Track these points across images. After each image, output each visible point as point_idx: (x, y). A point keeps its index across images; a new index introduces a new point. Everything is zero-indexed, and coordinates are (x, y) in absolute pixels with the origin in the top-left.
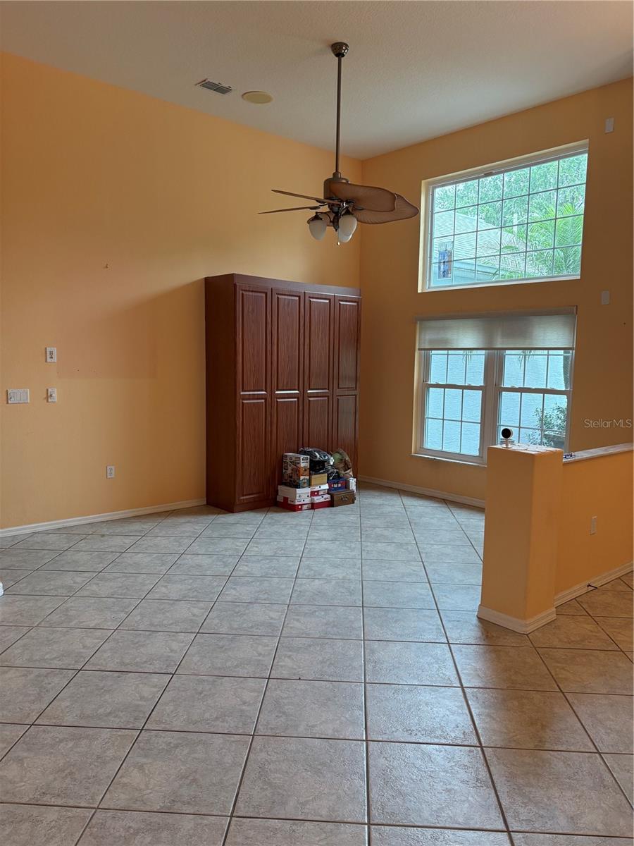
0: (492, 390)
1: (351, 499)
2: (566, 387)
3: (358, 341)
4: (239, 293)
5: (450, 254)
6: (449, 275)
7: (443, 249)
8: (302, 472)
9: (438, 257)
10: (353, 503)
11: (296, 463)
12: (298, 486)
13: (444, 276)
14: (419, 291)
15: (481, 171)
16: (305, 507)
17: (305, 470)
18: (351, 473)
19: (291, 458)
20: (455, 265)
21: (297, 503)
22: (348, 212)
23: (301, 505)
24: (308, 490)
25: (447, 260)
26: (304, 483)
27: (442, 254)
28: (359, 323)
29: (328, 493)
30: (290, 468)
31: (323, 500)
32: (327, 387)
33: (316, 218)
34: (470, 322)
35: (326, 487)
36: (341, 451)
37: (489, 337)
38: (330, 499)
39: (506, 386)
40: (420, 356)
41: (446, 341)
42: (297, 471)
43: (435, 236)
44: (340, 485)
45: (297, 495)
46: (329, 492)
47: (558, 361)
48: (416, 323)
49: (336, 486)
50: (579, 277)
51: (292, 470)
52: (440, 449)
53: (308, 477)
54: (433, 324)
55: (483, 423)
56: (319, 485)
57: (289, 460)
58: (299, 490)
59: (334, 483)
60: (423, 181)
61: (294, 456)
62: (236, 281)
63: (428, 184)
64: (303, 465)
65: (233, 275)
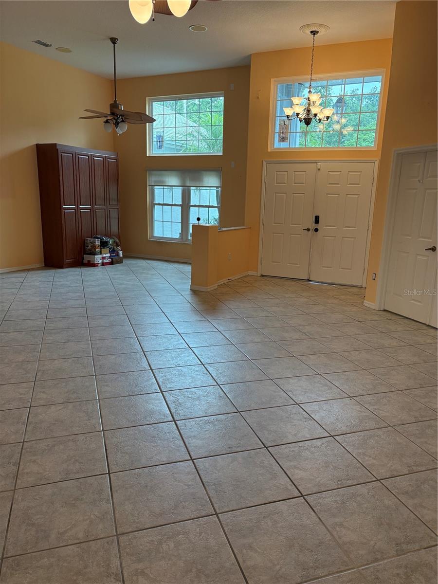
0: (186, 206)
1: (120, 261)
2: (218, 205)
3: (118, 180)
4: (60, 154)
5: (163, 137)
6: (162, 148)
7: (158, 134)
8: (97, 246)
9: (156, 138)
10: (122, 263)
11: (93, 243)
12: (95, 254)
13: (160, 148)
14: (148, 155)
15: (176, 97)
16: (99, 265)
18: (120, 249)
19: (90, 241)
20: (165, 143)
21: (96, 263)
22: (123, 121)
23: (98, 263)
24: (100, 256)
25: (161, 140)
26: (98, 253)
27: (158, 137)
28: (117, 171)
30: (89, 246)
31: (108, 261)
32: (104, 204)
33: (107, 122)
35: (109, 255)
36: (114, 237)
37: (183, 180)
38: (111, 261)
40: (149, 188)
41: (163, 182)
42: (94, 247)
43: (154, 127)
44: (115, 254)
45: (95, 259)
46: (110, 257)
47: (214, 192)
48: (146, 172)
49: (113, 255)
50: (222, 154)
51: (91, 246)
52: (162, 236)
53: (100, 250)
54: (155, 172)
55: (182, 223)
56: (106, 254)
57: (89, 242)
58: (96, 256)
59: (112, 253)
60: (147, 98)
61: (92, 240)
62: (58, 147)
63: (149, 100)
64: (97, 244)
65: (56, 144)
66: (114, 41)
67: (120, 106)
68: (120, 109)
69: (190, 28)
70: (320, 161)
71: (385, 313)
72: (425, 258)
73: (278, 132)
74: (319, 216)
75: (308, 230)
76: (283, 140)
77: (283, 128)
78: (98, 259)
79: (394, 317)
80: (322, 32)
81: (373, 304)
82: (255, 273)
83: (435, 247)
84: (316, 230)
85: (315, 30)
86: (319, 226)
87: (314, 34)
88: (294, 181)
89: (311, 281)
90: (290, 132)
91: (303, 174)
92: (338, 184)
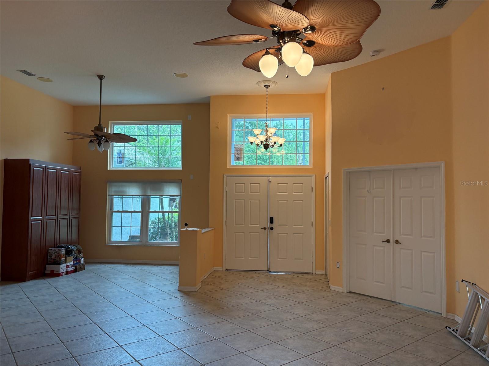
0: (145, 211)
1: (82, 268)
4: (32, 168)
5: (123, 154)
6: (123, 163)
7: (119, 152)
8: (62, 255)
9: (116, 155)
10: (85, 269)
11: (58, 252)
12: (60, 263)
13: (120, 163)
14: (108, 169)
15: (138, 122)
16: (64, 274)
17: (64, 255)
18: (82, 255)
19: (55, 250)
20: (125, 159)
21: (60, 272)
22: (106, 141)
23: (62, 273)
24: (65, 265)
25: (121, 157)
26: (63, 261)
27: (118, 154)
28: (80, 183)
29: (73, 266)
30: (54, 255)
31: (72, 269)
34: (135, 184)
35: (72, 263)
37: (144, 189)
38: (75, 269)
39: (151, 211)
40: (109, 197)
41: (123, 192)
42: (60, 256)
43: (114, 146)
44: (77, 262)
45: (61, 268)
48: (107, 184)
49: (76, 262)
50: (181, 169)
51: (56, 256)
52: (120, 240)
53: (65, 259)
54: (116, 184)
55: (142, 227)
56: (70, 262)
57: (53, 251)
58: (61, 266)
59: (75, 261)
60: (109, 122)
61: (57, 249)
62: (30, 162)
63: (111, 124)
64: (63, 253)
65: (29, 159)
66: (101, 77)
67: (104, 128)
68: (104, 132)
69: (174, 75)
70: (270, 176)
71: (352, 295)
72: (382, 248)
73: (234, 153)
74: (273, 218)
75: (265, 229)
76: (238, 159)
77: (238, 151)
78: (63, 268)
79: (364, 298)
80: (272, 86)
81: (341, 288)
82: (219, 268)
83: (389, 240)
84: (272, 229)
85: (268, 84)
86: (274, 225)
87: (267, 87)
88: (251, 191)
89: (270, 271)
90: (244, 154)
91: (257, 185)
92: (286, 192)
